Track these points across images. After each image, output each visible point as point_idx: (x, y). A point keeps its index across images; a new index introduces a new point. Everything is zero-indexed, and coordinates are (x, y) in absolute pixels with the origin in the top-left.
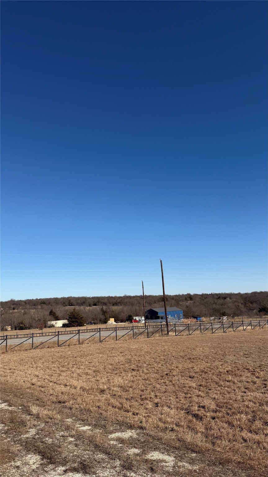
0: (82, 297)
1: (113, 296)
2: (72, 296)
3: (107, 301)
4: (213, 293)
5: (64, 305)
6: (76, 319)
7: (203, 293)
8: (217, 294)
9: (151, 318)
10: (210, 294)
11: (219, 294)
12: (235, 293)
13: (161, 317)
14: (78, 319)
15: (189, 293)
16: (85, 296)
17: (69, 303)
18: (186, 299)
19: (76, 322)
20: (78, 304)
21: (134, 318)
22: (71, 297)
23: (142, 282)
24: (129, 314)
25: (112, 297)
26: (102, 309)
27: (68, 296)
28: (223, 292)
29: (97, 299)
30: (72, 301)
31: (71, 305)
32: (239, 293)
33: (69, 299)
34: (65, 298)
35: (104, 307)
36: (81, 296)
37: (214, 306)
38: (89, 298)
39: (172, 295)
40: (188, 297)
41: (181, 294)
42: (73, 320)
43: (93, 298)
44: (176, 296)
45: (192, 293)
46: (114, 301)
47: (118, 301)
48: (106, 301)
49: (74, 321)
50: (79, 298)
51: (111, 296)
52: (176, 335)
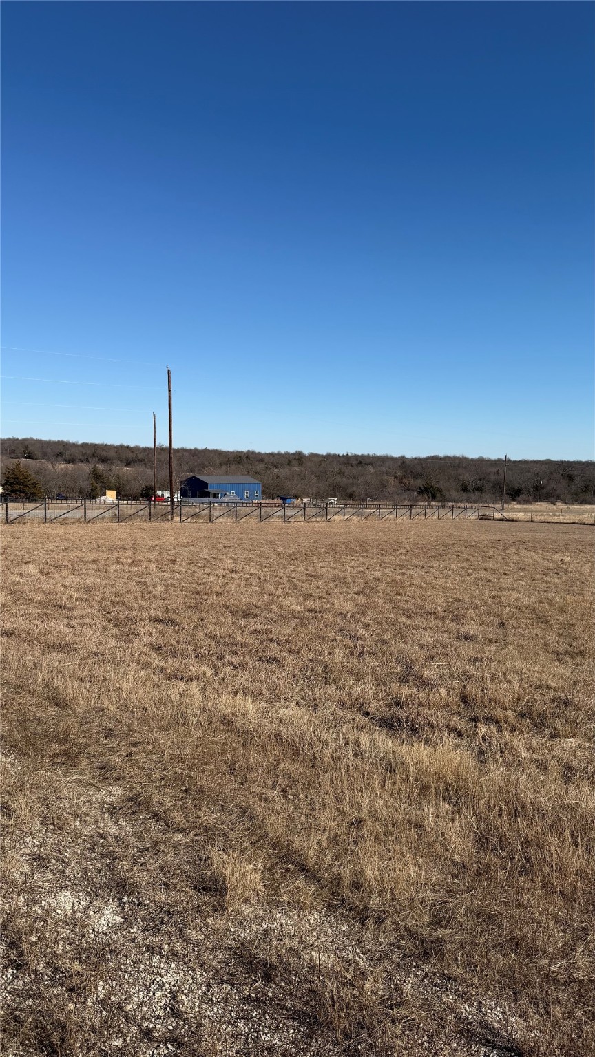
0: (59, 441)
1: (132, 445)
2: (35, 438)
3: (114, 454)
4: (350, 454)
5: (13, 455)
6: (21, 486)
7: (329, 452)
8: (358, 455)
9: (194, 496)
10: (343, 456)
11: (362, 456)
12: (394, 456)
13: (215, 494)
14: (27, 486)
15: (299, 450)
16: (65, 439)
17: (25, 452)
18: (289, 463)
19: (20, 491)
20: (44, 456)
21: (159, 493)
22: (32, 439)
23: (154, 415)
24: (148, 484)
25: (128, 447)
26: (94, 470)
27: (24, 437)
28: (371, 453)
29: (93, 449)
30: (31, 448)
31: (28, 457)
32: (403, 457)
33: (26, 443)
34: (17, 439)
35: (101, 467)
36: (55, 438)
37: (338, 479)
38: (75, 445)
39: (263, 452)
40: (295, 458)
41: (283, 452)
42: (16, 487)
43: (85, 445)
44: (272, 454)
45: (306, 452)
46: (131, 455)
47: (140, 456)
48: (112, 453)
49: (17, 490)
50: (50, 444)
51: (126, 444)
52: (181, 522)
